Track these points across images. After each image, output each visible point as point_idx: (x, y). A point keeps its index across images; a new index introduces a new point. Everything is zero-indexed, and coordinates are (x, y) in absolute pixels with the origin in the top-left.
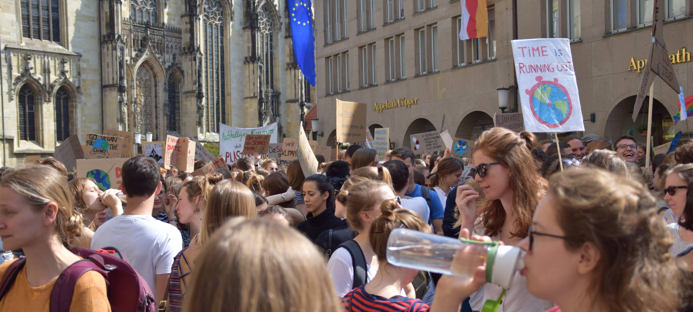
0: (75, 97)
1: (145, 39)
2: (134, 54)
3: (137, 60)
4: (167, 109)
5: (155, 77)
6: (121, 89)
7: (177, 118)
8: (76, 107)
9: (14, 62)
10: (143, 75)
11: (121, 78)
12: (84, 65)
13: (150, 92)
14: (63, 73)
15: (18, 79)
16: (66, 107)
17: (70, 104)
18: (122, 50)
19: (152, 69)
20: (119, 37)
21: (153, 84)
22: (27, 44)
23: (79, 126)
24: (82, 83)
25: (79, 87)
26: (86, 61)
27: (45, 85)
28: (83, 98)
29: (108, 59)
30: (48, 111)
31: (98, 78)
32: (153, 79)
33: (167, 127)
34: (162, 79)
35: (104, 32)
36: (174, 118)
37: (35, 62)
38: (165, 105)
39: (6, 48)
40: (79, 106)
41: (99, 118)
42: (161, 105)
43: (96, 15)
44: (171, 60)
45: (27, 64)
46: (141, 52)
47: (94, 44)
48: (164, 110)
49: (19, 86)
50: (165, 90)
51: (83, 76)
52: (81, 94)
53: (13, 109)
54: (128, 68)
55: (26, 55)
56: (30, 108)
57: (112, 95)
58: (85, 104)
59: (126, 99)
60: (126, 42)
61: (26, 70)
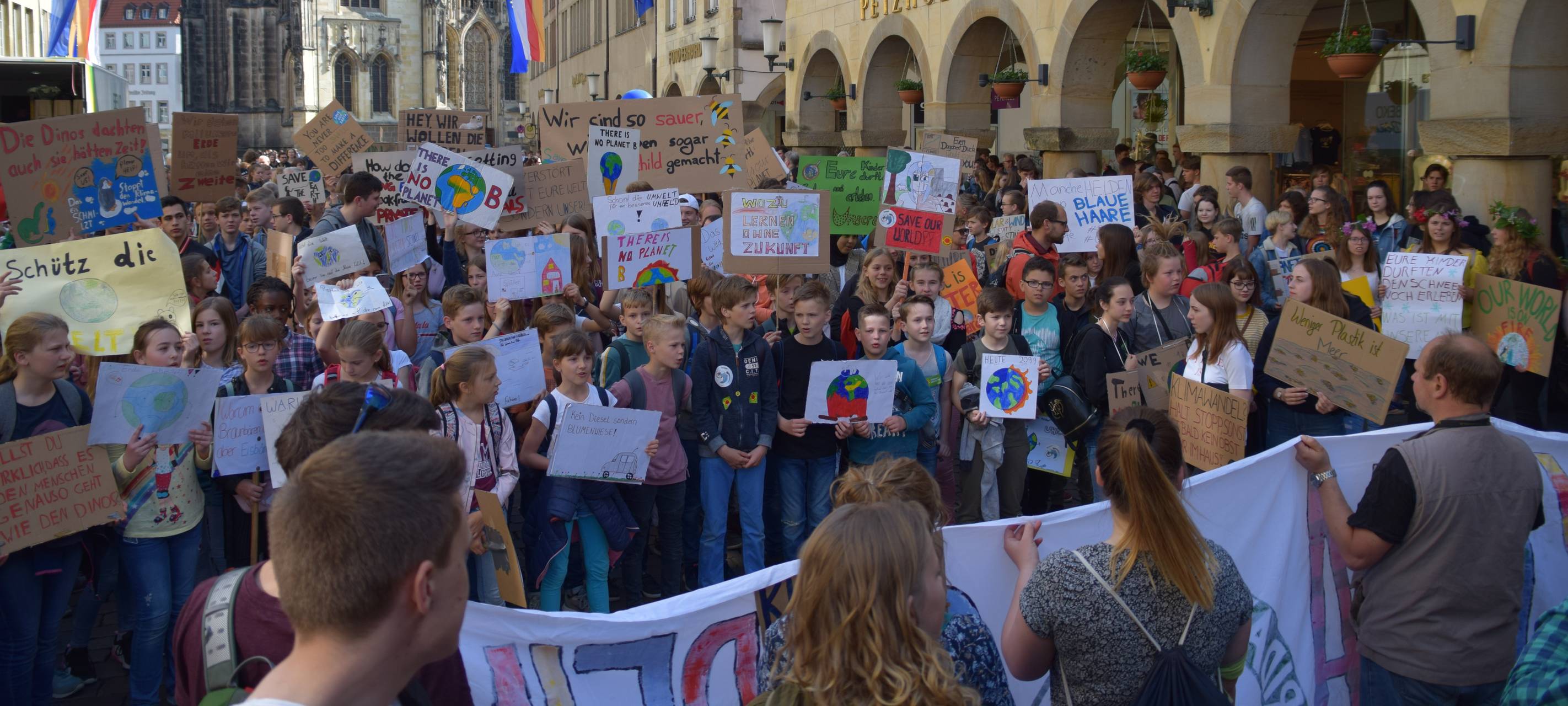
0: (393, 65)
2: (461, 16)
3: (466, 23)
4: (502, 75)
5: (489, 39)
6: (439, 57)
7: (516, 85)
8: (394, 76)
9: (330, 33)
10: (475, 38)
11: (440, 45)
12: (403, 31)
13: (484, 56)
14: (381, 41)
15: (334, 50)
16: (385, 76)
17: (388, 73)
18: (442, 13)
19: (486, 31)
21: (487, 47)
22: (344, 13)
23: (397, 96)
24: (401, 50)
25: (397, 56)
26: (406, 27)
27: (361, 54)
28: (402, 66)
29: (429, 24)
30: (365, 80)
31: (419, 44)
32: (487, 42)
33: (502, 96)
36: (513, 86)
37: (351, 32)
38: (499, 71)
39: (323, 19)
40: (397, 75)
41: (420, 86)
42: (495, 71)
45: (344, 33)
46: (469, 13)
47: (415, 7)
48: (499, 76)
49: (334, 58)
50: (500, 54)
51: (402, 43)
52: (400, 62)
53: (329, 80)
54: (454, 31)
55: (342, 25)
56: (348, 78)
57: (432, 63)
58: (404, 73)
59: (445, 67)
60: (450, 5)
61: (343, 40)
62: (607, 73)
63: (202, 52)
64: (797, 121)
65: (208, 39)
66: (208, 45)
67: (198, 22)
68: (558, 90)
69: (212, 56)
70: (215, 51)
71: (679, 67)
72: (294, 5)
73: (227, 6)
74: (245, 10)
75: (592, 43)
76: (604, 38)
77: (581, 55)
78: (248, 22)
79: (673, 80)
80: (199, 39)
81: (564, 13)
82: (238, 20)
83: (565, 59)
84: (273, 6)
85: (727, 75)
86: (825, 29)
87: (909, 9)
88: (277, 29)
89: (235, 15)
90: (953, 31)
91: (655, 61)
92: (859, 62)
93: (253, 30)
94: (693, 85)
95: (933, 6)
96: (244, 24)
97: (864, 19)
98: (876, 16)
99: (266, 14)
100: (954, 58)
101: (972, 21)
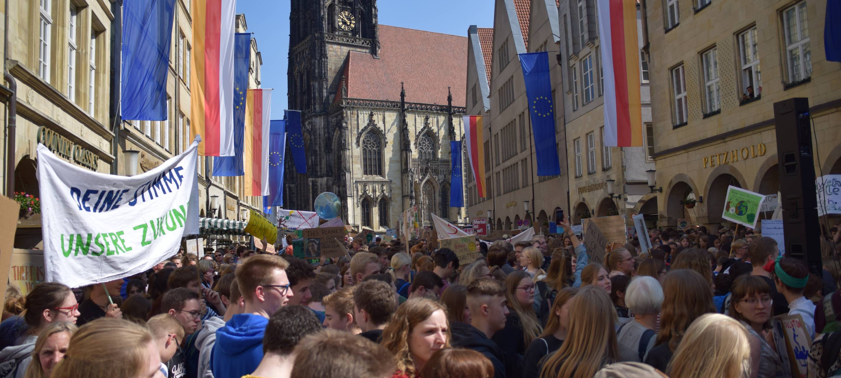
0: (389, 203)
1: (427, 169)
2: (420, 177)
3: (423, 180)
4: (441, 206)
5: (434, 188)
6: (411, 198)
9: (359, 188)
10: (427, 188)
11: (412, 192)
12: (393, 186)
13: (431, 197)
14: (383, 191)
15: (361, 196)
16: (385, 208)
18: (412, 176)
19: (432, 184)
20: (410, 170)
21: (433, 192)
22: (365, 178)
23: (391, 218)
24: (392, 196)
25: (391, 198)
26: (395, 184)
27: (374, 198)
28: (393, 203)
29: (405, 182)
30: (375, 211)
31: (401, 192)
32: (433, 190)
34: (438, 189)
35: (404, 168)
36: (446, 211)
37: (369, 187)
38: (440, 203)
39: (356, 182)
40: (391, 207)
42: (437, 204)
43: (399, 159)
44: (443, 178)
45: (365, 188)
46: (425, 176)
47: (399, 174)
48: (439, 206)
49: (361, 200)
50: (439, 195)
51: (393, 192)
53: (359, 211)
54: (417, 185)
55: (365, 184)
56: (367, 210)
57: (408, 201)
58: (394, 206)
59: (414, 202)
60: (415, 172)
61: (365, 191)
62: (533, 200)
63: (295, 200)
64: (666, 215)
65: (297, 194)
66: (297, 197)
67: (292, 186)
68: (494, 210)
69: (299, 201)
70: (301, 199)
71: (586, 195)
72: (342, 175)
73: (309, 177)
74: (317, 179)
75: (521, 185)
76: (530, 182)
77: (512, 193)
78: (319, 184)
79: (581, 201)
80: (293, 194)
81: (498, 173)
82: (314, 184)
83: (499, 195)
84: (330, 176)
85: (619, 197)
86: (681, 173)
87: (733, 162)
88: (333, 187)
89: (313, 182)
90: (761, 169)
91: (568, 193)
92: (704, 186)
93: (321, 188)
94: (596, 203)
95: (748, 160)
96: (317, 186)
97: (706, 168)
98: (713, 166)
99: (327, 180)
100: (762, 182)
101: (772, 165)
